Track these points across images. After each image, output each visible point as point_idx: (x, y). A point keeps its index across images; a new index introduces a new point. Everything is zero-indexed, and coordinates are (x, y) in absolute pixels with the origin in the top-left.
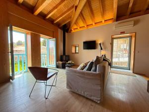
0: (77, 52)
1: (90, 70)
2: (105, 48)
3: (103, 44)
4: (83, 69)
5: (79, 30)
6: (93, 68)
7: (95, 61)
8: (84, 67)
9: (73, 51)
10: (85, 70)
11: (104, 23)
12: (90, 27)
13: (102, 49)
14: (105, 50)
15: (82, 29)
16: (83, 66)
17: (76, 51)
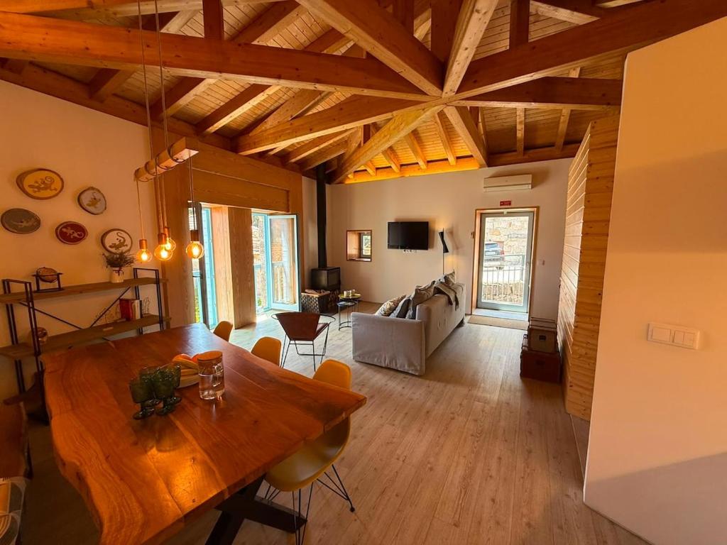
0: (365, 253)
1: (404, 317)
2: (457, 248)
3: (451, 233)
4: (389, 315)
5: (372, 177)
6: (410, 313)
7: (414, 298)
8: (392, 310)
9: (352, 250)
10: (393, 316)
11: (453, 167)
12: (410, 173)
13: (446, 250)
14: (458, 254)
15: (382, 176)
16: (388, 307)
17: (360, 249)
